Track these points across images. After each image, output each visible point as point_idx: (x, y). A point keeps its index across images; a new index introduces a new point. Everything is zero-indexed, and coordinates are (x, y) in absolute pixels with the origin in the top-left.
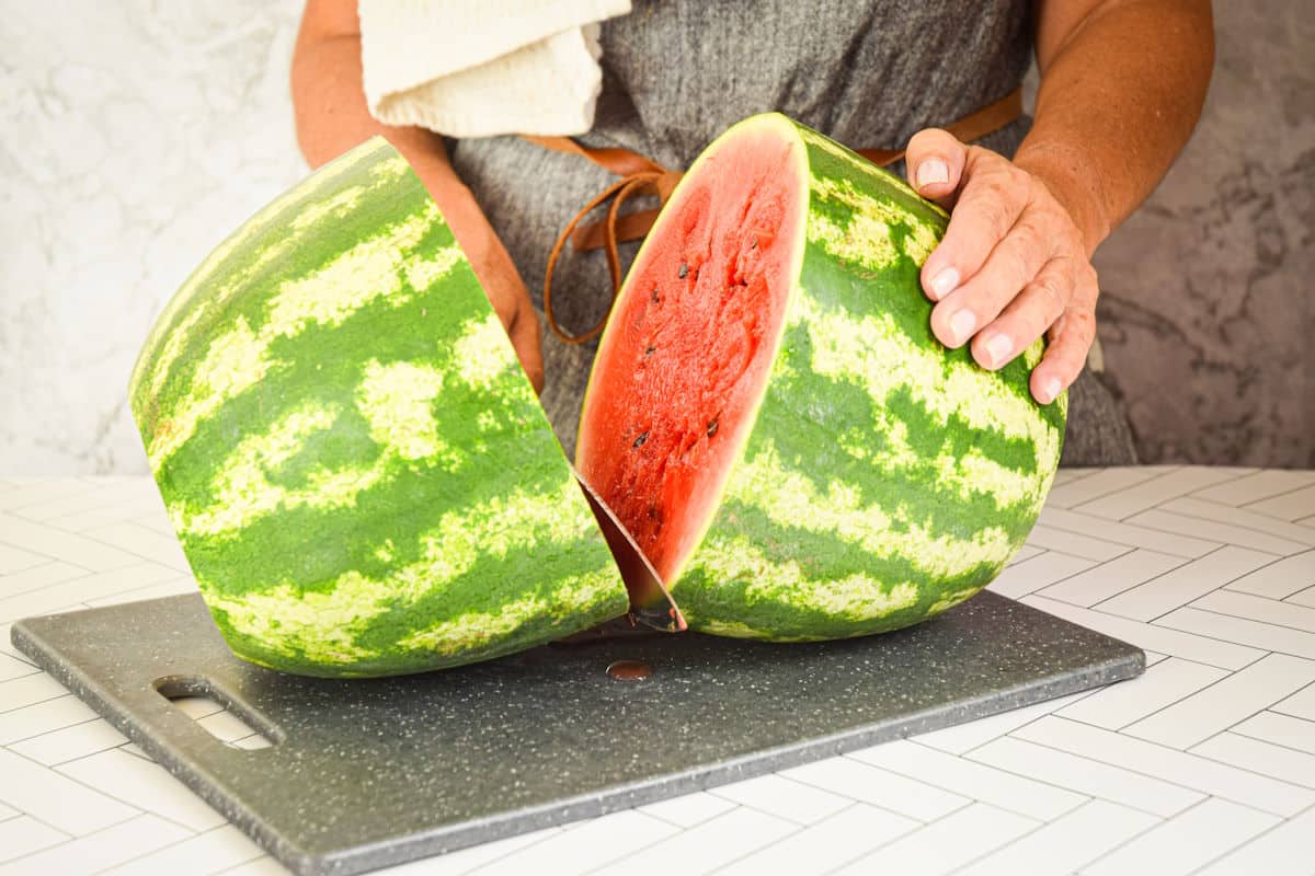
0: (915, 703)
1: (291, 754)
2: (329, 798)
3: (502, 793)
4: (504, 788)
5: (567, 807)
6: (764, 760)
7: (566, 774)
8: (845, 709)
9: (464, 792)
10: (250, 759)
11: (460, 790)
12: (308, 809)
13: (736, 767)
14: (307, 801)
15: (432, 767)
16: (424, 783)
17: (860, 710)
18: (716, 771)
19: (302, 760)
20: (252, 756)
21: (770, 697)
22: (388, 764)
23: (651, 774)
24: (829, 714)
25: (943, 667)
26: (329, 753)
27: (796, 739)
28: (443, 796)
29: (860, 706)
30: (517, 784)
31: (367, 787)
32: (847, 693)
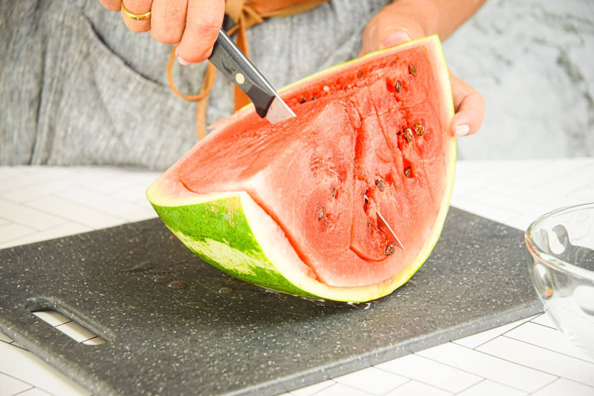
0: (502, 305)
1: (122, 347)
2: (154, 376)
3: (262, 369)
4: (262, 366)
5: (303, 376)
6: (417, 342)
7: (299, 355)
8: (459, 309)
9: (238, 369)
10: (97, 351)
11: (236, 368)
12: (144, 384)
13: (401, 347)
14: (141, 378)
15: (213, 353)
16: (211, 364)
17: (469, 310)
18: (390, 350)
19: (130, 351)
20: (98, 349)
21: (411, 303)
22: (185, 352)
23: (351, 354)
24: (451, 313)
25: (513, 281)
26: (146, 346)
27: (435, 329)
28: (225, 372)
29: (468, 307)
30: (270, 363)
31: (176, 367)
32: (457, 299)
